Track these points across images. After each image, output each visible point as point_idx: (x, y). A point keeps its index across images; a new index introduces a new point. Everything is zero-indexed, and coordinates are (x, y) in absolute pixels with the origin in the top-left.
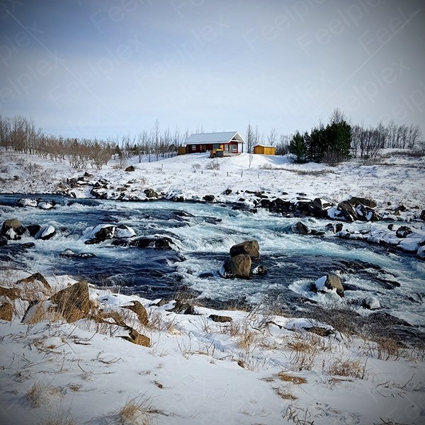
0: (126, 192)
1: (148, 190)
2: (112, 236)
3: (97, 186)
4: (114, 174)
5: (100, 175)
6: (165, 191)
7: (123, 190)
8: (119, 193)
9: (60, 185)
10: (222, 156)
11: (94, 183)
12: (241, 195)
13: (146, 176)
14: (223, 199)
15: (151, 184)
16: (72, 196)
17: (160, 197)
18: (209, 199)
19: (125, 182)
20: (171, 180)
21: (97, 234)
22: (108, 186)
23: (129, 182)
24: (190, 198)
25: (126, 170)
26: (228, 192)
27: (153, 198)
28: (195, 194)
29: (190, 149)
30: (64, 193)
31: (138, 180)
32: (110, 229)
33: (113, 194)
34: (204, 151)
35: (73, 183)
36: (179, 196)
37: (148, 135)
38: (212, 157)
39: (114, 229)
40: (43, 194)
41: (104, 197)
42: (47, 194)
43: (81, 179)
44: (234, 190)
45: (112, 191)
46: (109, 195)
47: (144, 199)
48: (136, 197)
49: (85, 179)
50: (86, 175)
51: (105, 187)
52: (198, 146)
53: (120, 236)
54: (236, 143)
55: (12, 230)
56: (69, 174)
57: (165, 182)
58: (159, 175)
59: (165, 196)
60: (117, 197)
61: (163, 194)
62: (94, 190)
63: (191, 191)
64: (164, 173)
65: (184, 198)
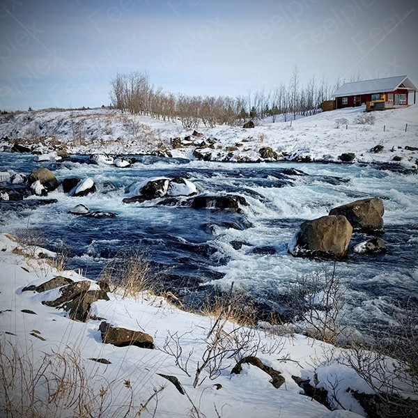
0: (234, 153)
1: (264, 149)
2: (163, 193)
3: (202, 145)
4: (228, 132)
5: (210, 134)
6: (288, 151)
7: (232, 149)
8: (226, 153)
9: (159, 146)
10: (382, 109)
11: (200, 142)
12: (398, 153)
13: (267, 133)
14: (368, 158)
15: (270, 142)
16: (166, 156)
17: (280, 158)
18: (347, 158)
19: (239, 141)
20: (298, 137)
21: (143, 190)
22: (215, 145)
23: (243, 141)
24: (320, 157)
25: (244, 127)
26: (378, 149)
27: (269, 159)
28: (327, 152)
29: (339, 103)
30: (159, 153)
31: (254, 138)
32: (161, 183)
33: (219, 155)
34: (358, 105)
35: (176, 143)
36: (304, 155)
37: (286, 89)
38: (368, 110)
39: (166, 183)
40: (136, 154)
41: (207, 158)
42: (140, 154)
43: (187, 138)
44: (387, 146)
45: (219, 151)
46: (214, 155)
47: (256, 160)
48: (246, 158)
49: (192, 138)
50: (195, 133)
51: (211, 147)
52: (350, 98)
53: (175, 193)
54: (406, 92)
55: (38, 182)
56: (176, 134)
57: (290, 139)
58: (286, 131)
59: (287, 157)
60: (223, 158)
61: (285, 154)
62: (197, 150)
63: (323, 149)
64: (292, 130)
65: (312, 158)
